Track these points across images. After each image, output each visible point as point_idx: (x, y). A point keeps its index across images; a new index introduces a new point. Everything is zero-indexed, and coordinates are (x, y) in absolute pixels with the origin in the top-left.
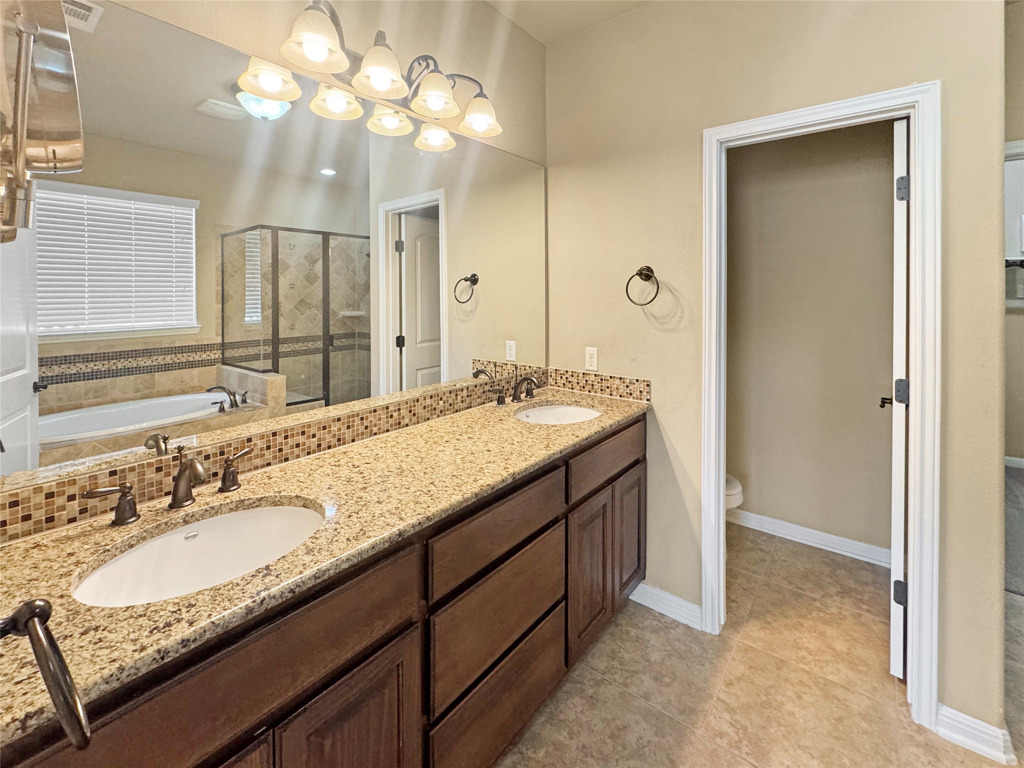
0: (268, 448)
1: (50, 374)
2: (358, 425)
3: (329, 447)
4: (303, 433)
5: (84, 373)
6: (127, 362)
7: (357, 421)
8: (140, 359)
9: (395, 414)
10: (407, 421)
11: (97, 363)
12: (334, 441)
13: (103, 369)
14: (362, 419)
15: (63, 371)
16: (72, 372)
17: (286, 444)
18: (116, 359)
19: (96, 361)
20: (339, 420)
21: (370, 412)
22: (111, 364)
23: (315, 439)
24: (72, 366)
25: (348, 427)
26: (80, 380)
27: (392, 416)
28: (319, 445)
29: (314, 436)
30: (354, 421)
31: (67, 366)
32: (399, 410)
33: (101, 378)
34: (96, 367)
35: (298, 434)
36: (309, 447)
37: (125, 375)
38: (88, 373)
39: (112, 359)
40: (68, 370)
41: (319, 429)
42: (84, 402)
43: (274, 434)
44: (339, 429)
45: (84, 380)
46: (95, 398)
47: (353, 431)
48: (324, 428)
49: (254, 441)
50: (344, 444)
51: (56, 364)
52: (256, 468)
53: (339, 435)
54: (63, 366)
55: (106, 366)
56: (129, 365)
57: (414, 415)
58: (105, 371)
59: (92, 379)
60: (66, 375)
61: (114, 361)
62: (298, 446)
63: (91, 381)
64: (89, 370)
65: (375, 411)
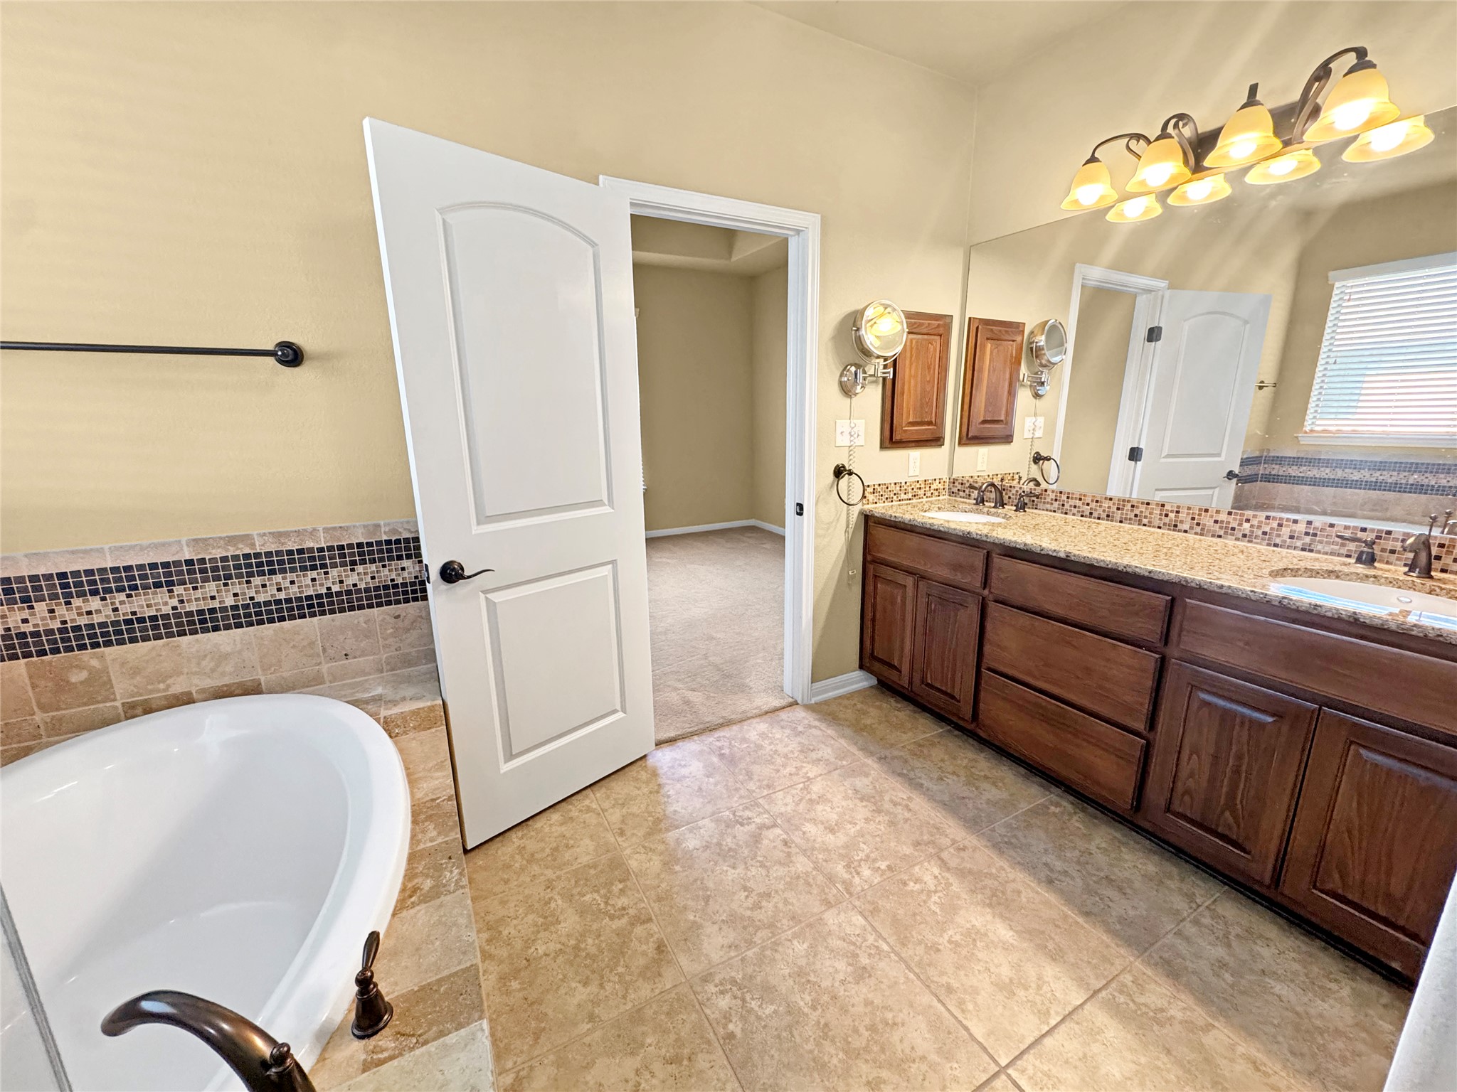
0: (1056, 500)
1: (1333, 477)
2: (1127, 510)
3: (1099, 518)
4: (1080, 499)
5: (1366, 482)
6: (1423, 478)
7: (1128, 506)
8: (1442, 476)
9: (1172, 515)
10: (1186, 527)
11: (1384, 473)
12: (1104, 515)
13: (1390, 481)
14: (1133, 506)
15: (1346, 475)
16: (1355, 478)
17: (1068, 502)
18: (1409, 471)
19: (1384, 470)
20: (1111, 499)
21: (1143, 503)
22: (1401, 476)
23: (1089, 507)
24: (1355, 472)
25: (1118, 509)
26: (1361, 488)
27: (1167, 515)
28: (1091, 513)
29: (1088, 504)
30: (1124, 506)
31: (1351, 471)
32: (1178, 512)
33: (1384, 490)
34: (1382, 478)
35: (1076, 498)
36: (1083, 511)
37: (1415, 493)
38: (1371, 482)
39: (1405, 471)
40: (1351, 476)
41: (1092, 501)
42: (1359, 512)
43: (1061, 493)
44: (1109, 507)
45: (1365, 489)
46: (1373, 510)
47: (1122, 514)
48: (1097, 501)
49: (1048, 492)
50: (1112, 521)
51: (1340, 468)
52: (1047, 510)
53: (1109, 512)
54: (1346, 470)
55: (1394, 479)
56: (1425, 482)
57: (1198, 524)
58: (1391, 483)
59: (1375, 490)
60: (1347, 481)
61: (1406, 474)
62: (1075, 507)
63: (1372, 492)
64: (1374, 480)
65: (1148, 504)
